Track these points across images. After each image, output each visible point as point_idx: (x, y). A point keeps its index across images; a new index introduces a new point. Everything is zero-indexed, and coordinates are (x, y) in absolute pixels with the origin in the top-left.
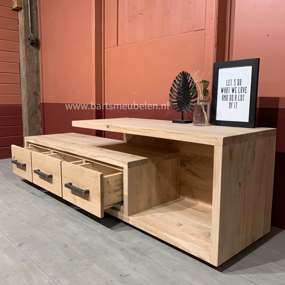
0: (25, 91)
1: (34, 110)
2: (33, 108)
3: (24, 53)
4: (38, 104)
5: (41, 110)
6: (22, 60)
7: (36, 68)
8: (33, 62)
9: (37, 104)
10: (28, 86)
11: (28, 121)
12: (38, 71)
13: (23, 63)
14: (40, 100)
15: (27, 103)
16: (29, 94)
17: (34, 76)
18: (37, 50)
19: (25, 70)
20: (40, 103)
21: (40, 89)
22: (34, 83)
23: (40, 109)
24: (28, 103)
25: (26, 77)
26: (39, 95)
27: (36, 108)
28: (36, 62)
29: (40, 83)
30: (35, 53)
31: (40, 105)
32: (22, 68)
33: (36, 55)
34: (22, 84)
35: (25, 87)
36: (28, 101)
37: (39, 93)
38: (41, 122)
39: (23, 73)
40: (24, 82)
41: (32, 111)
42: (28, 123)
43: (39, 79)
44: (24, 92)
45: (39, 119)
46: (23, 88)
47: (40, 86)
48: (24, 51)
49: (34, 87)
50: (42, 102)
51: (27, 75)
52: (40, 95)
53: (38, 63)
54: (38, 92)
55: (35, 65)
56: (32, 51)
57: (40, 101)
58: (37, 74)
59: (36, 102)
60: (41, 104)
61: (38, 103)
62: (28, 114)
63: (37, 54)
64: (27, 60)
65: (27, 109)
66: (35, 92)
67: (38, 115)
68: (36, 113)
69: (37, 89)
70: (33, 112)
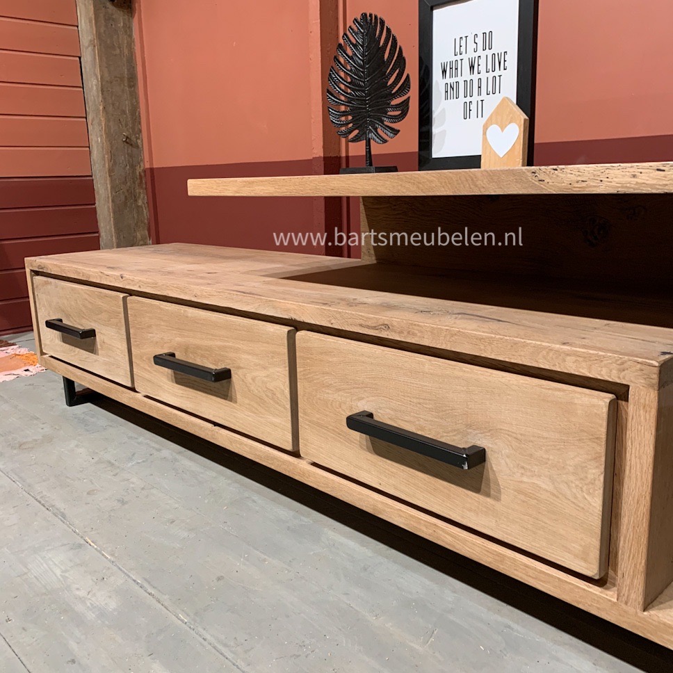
0: (101, 136)
1: (128, 191)
2: (125, 183)
3: (91, 27)
4: (138, 174)
5: (146, 189)
6: (87, 48)
7: (128, 70)
8: (118, 51)
9: (134, 172)
10: (108, 120)
11: (114, 219)
12: (132, 79)
13: (89, 57)
14: (142, 160)
15: (107, 170)
16: (111, 144)
17: (123, 90)
18: (126, 17)
19: (96, 75)
20: (142, 168)
21: (140, 131)
22: (124, 112)
23: (144, 186)
24: (111, 171)
25: (102, 94)
26: (138, 147)
27: (134, 183)
28: (126, 51)
29: (139, 113)
30: (122, 24)
31: (143, 174)
32: (88, 70)
33: (126, 32)
34: (90, 118)
35: (100, 124)
36: (111, 165)
37: (139, 141)
38: (149, 223)
39: (93, 84)
40: (98, 109)
41: (123, 192)
42: (114, 228)
43: (138, 102)
44: (97, 139)
45: (143, 213)
46: (93, 128)
47: (140, 123)
48: (90, 22)
49: (123, 124)
50: (147, 166)
51: (105, 89)
52: (141, 146)
53: (132, 56)
54: (137, 138)
55: (125, 59)
56: (113, 20)
57: (142, 164)
58: (130, 87)
59: (133, 167)
60: (145, 171)
61: (139, 170)
62: (113, 201)
63: (128, 29)
64: (100, 45)
65: (109, 186)
66: (127, 138)
67: (140, 203)
68: (135, 197)
69: (133, 128)
70: (126, 194)
